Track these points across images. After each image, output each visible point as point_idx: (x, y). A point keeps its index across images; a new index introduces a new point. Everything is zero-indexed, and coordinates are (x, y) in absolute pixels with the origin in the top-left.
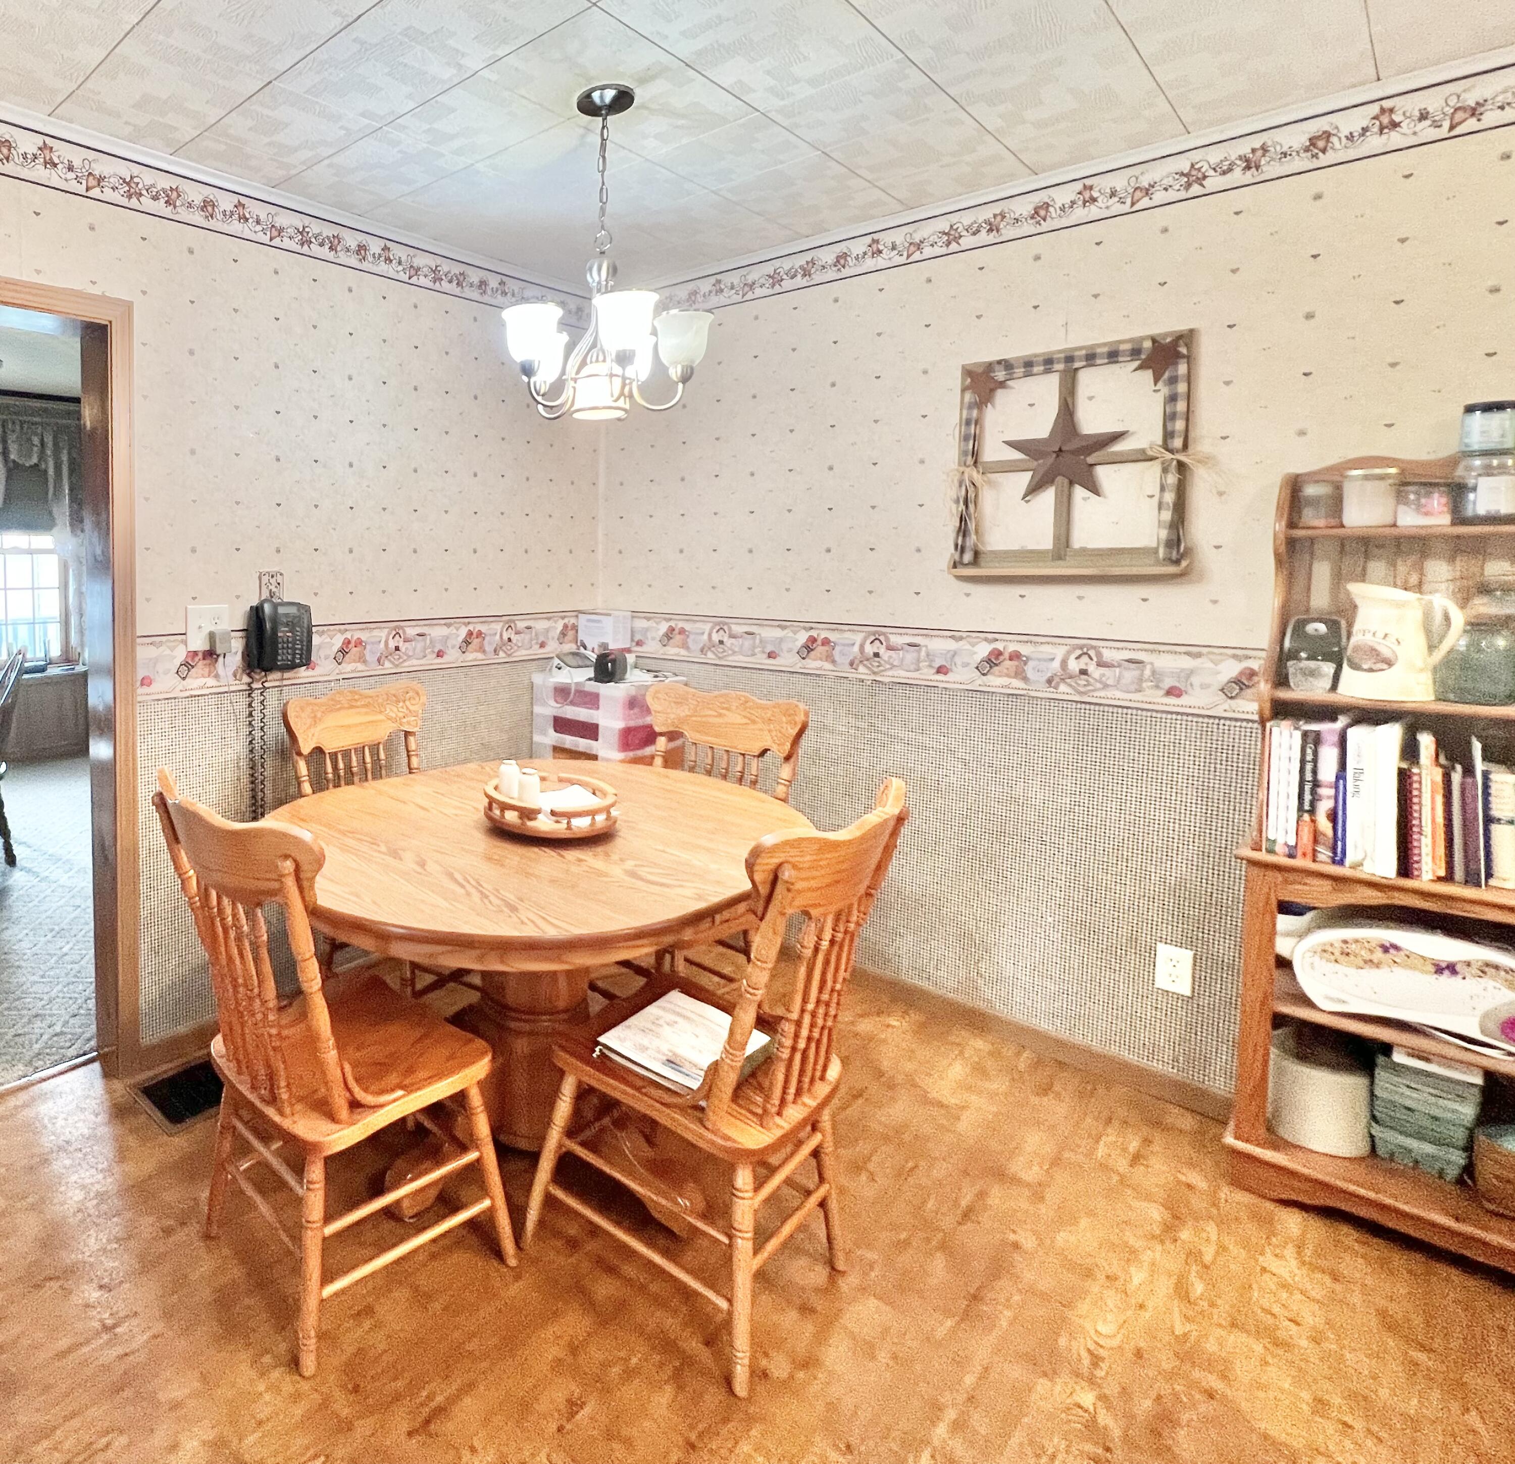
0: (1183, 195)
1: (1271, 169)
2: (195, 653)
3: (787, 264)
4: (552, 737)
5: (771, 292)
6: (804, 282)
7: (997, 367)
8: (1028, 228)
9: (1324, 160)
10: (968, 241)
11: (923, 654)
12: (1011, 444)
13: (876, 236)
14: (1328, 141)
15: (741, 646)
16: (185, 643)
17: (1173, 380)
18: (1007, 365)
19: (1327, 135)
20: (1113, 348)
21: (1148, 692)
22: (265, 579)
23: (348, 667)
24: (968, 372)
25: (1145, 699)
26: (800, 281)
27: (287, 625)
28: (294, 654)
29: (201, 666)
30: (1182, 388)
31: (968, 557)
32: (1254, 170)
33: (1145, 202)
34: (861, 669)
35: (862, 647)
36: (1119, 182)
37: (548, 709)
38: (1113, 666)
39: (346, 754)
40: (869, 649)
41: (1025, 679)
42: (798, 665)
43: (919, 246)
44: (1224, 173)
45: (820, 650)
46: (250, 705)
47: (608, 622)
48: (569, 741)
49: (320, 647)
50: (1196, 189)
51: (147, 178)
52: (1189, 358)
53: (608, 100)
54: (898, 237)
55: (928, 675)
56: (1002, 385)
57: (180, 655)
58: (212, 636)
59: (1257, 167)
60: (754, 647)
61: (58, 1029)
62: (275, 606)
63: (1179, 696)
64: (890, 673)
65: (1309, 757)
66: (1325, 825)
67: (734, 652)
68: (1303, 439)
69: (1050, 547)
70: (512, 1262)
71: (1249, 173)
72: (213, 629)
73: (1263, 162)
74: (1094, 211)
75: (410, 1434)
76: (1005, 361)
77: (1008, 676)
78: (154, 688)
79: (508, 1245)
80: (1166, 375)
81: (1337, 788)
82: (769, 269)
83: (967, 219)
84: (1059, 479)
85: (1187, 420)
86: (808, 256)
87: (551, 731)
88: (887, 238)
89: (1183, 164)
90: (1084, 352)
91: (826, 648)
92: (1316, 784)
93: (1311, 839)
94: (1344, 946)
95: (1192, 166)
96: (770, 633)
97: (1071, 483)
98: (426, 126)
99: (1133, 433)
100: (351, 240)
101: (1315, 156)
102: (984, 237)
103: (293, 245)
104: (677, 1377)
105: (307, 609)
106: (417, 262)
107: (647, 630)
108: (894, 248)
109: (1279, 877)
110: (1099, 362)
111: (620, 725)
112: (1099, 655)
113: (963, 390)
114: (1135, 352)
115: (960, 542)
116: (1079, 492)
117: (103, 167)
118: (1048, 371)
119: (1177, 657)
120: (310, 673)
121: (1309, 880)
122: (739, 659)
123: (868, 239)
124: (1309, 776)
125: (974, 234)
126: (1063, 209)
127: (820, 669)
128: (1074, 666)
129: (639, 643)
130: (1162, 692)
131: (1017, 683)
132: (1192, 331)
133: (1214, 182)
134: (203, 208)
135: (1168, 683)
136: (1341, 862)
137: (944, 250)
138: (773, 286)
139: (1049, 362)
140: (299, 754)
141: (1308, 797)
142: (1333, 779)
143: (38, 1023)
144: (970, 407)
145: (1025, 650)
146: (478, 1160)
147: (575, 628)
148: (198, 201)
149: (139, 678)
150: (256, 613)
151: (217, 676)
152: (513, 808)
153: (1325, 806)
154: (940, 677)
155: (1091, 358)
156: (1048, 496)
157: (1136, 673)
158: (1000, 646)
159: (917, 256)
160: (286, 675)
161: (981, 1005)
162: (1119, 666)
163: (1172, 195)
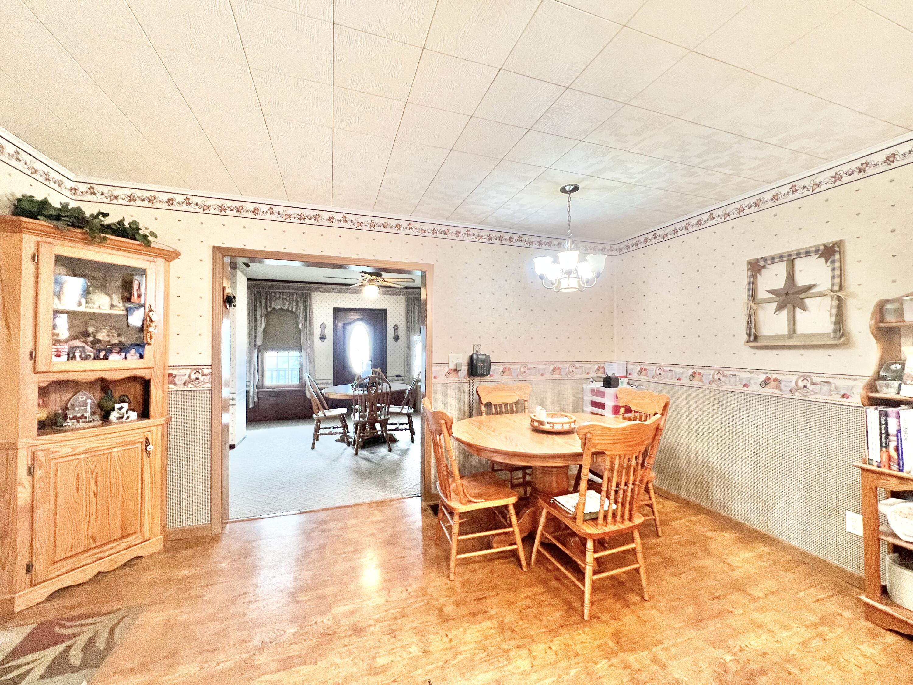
0: (833, 185)
1: (870, 172)
2: (451, 369)
3: (679, 226)
4: (590, 408)
5: (674, 236)
6: (686, 232)
7: (760, 260)
8: (771, 204)
9: (893, 165)
10: (747, 211)
11: (738, 379)
12: (770, 291)
13: (711, 212)
14: (894, 158)
15: (668, 375)
16: (448, 366)
17: (833, 262)
18: (765, 259)
19: (894, 155)
20: (798, 252)
21: (834, 396)
22: (475, 347)
23: (505, 377)
24: (749, 263)
25: (832, 399)
26: (684, 231)
27: (481, 362)
28: (484, 371)
29: (453, 373)
30: (837, 265)
31: (752, 338)
32: (863, 173)
33: (818, 190)
34: (714, 385)
35: (713, 376)
36: (807, 182)
37: (589, 397)
38: (818, 384)
39: (500, 405)
40: (716, 377)
41: (780, 390)
42: (689, 383)
43: (728, 215)
44: (850, 175)
45: (697, 377)
46: (469, 387)
47: (615, 365)
48: (596, 410)
49: (494, 370)
50: (839, 182)
51: (438, 228)
52: (840, 252)
53: (571, 189)
54: (720, 212)
55: (740, 388)
56: (764, 267)
57: (447, 370)
58: (456, 364)
59: (864, 171)
60: (672, 376)
61: (411, 487)
62: (477, 355)
63: (848, 398)
64: (725, 387)
65: (883, 422)
66: (894, 454)
67: (665, 378)
68: (895, 284)
69: (786, 333)
70: (525, 570)
71: (861, 174)
72: (457, 362)
73: (866, 169)
74: (797, 195)
75: (475, 600)
76: (764, 258)
77: (773, 388)
78: (438, 379)
79: (524, 563)
80: (831, 260)
81: (897, 436)
82: (673, 228)
83: (746, 202)
84: (788, 305)
85: (841, 277)
86: (687, 222)
87: (590, 406)
88: (716, 213)
89: (832, 173)
90: (795, 252)
91: (700, 376)
92: (887, 434)
93: (887, 459)
94: (910, 510)
95: (836, 173)
96: (678, 370)
97: (794, 307)
98: (516, 204)
99: (819, 285)
100: (507, 236)
101: (889, 164)
102: (753, 209)
103: (486, 241)
104: (567, 610)
105: (489, 357)
106: (532, 240)
107: (633, 369)
108: (719, 216)
109: (875, 476)
110: (801, 256)
111: (613, 404)
112: (811, 379)
113: (748, 270)
114: (817, 251)
115: (748, 332)
116: (798, 311)
117: (426, 227)
118: (781, 261)
119: (846, 380)
120: (491, 378)
121: (888, 478)
122: (667, 381)
123: (709, 214)
124: (883, 431)
125: (749, 208)
126: (784, 195)
127: (697, 385)
128: (801, 384)
129: (630, 374)
130: (840, 396)
131: (777, 391)
132: (841, 240)
133: (846, 179)
134: (456, 234)
135: (842, 392)
136: (902, 471)
137: (738, 216)
138: (675, 234)
139: (781, 257)
140: (482, 403)
141: (884, 440)
142: (896, 433)
143: (406, 484)
144: (750, 277)
145: (780, 377)
146: (513, 531)
147: (603, 367)
148: (454, 232)
149: (433, 376)
150: (471, 357)
151: (458, 377)
152: (537, 421)
153: (893, 445)
154: (745, 388)
155: (798, 255)
156: (785, 313)
157: (828, 388)
158: (769, 375)
159: (728, 219)
160: (482, 378)
161: (769, 533)
162: (821, 384)
163: (829, 186)
